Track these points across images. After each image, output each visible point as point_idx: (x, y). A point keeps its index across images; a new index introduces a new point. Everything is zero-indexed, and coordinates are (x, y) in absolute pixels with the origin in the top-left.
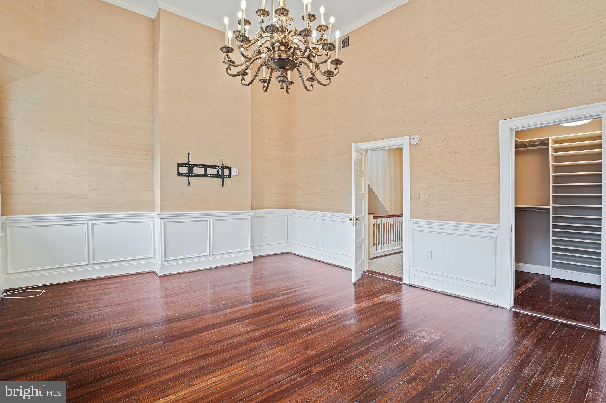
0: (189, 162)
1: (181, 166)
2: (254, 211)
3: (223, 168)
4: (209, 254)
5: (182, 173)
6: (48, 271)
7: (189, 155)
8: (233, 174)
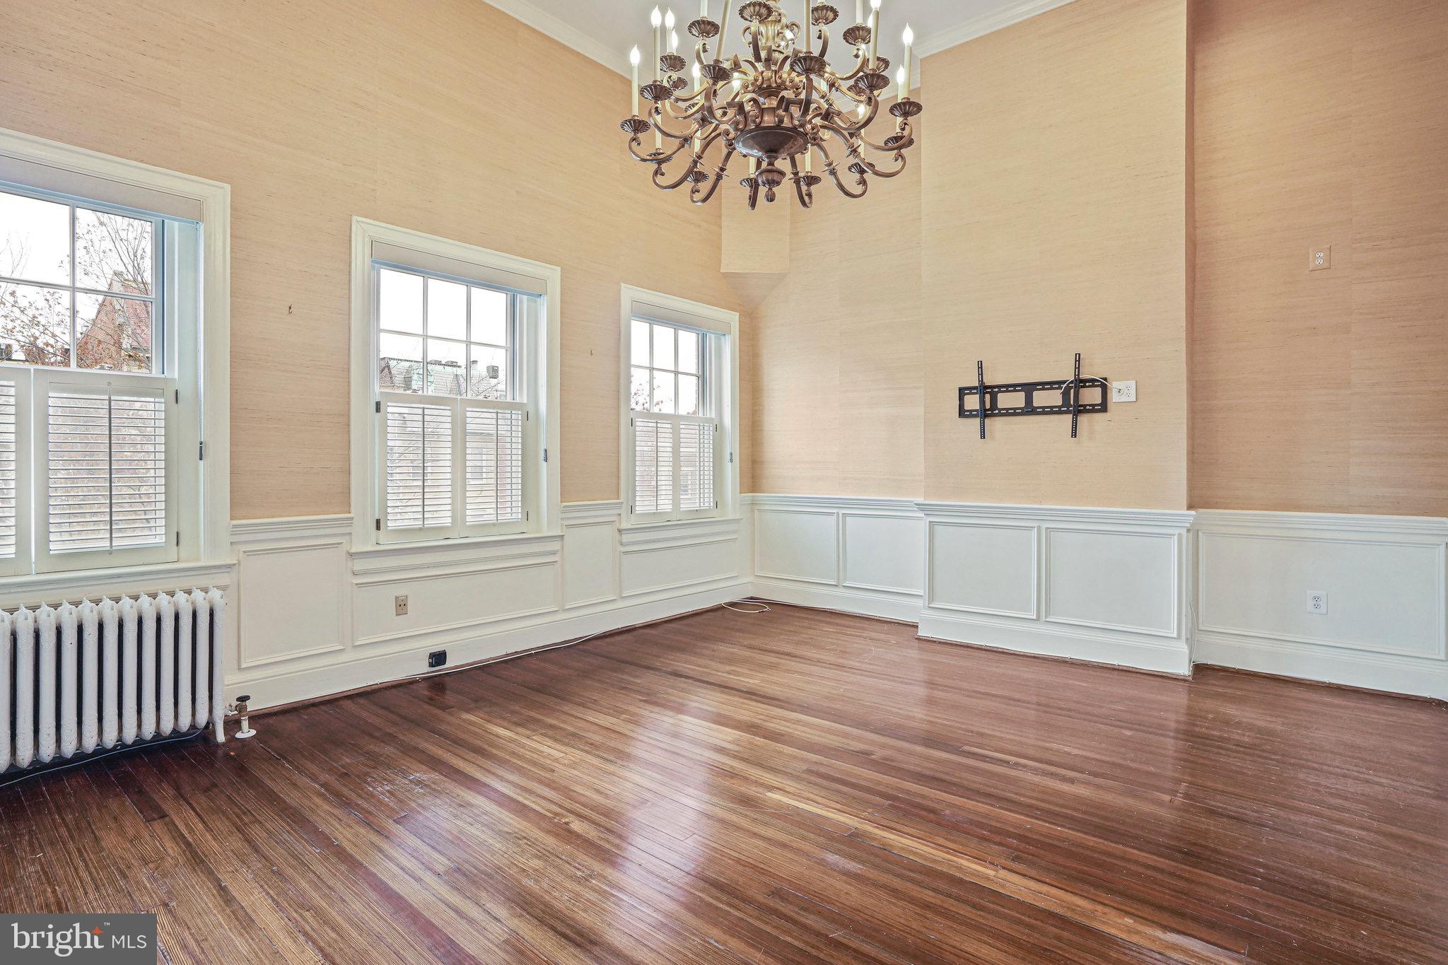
0: (981, 381)
1: (968, 394)
2: (1193, 512)
3: (1080, 383)
4: (1035, 617)
5: (971, 411)
6: (790, 583)
7: (980, 366)
8: (1114, 397)
